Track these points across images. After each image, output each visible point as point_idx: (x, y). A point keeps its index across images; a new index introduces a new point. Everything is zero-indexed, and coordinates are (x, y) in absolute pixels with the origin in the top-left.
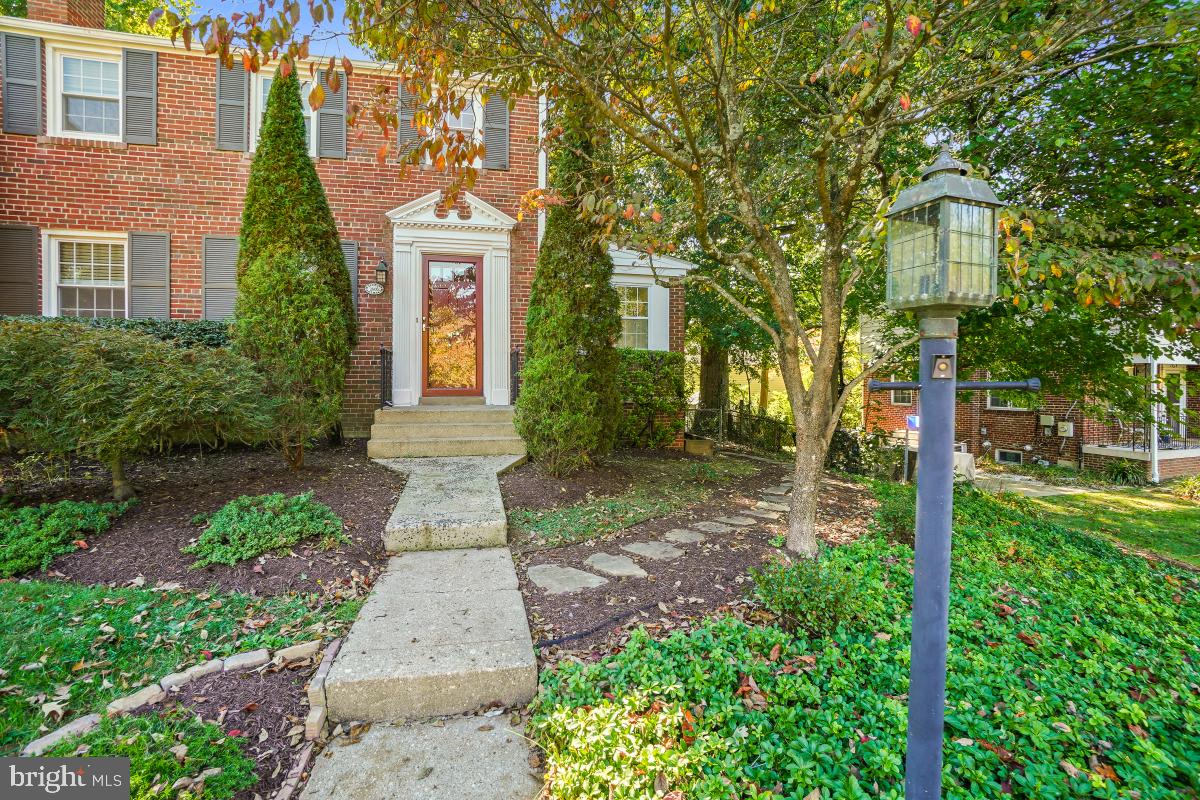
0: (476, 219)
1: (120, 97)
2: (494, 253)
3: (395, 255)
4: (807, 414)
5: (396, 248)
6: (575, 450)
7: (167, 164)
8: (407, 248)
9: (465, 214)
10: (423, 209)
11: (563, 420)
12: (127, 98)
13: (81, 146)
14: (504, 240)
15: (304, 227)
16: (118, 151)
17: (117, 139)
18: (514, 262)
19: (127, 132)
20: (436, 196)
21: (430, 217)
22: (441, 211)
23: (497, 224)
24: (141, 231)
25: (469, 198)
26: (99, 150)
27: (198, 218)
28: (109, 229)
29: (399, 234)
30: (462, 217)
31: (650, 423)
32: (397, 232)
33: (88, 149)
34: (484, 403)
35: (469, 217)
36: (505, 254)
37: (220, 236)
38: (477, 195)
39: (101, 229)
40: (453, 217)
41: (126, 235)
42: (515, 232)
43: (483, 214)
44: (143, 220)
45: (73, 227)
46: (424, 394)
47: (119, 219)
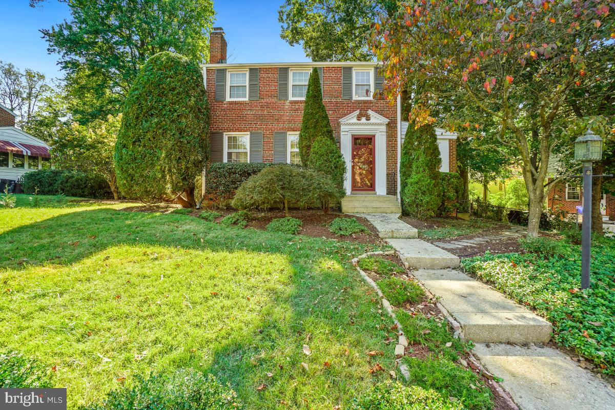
0: (373, 120)
1: (247, 84)
2: (380, 133)
3: (341, 136)
4: (535, 193)
5: (342, 133)
6: (429, 210)
7: (262, 107)
8: (346, 133)
9: (368, 119)
10: (352, 118)
11: (426, 199)
12: (250, 85)
13: (236, 103)
14: (384, 128)
15: (325, 129)
16: (247, 104)
17: (247, 99)
18: (388, 137)
19: (250, 96)
20: (357, 112)
21: (355, 120)
22: (359, 118)
23: (381, 122)
24: (253, 132)
25: (370, 112)
26: (241, 104)
27: (272, 125)
28: (244, 131)
29: (343, 128)
30: (367, 120)
31: (443, 204)
32: (342, 127)
33: (238, 104)
34: (376, 194)
35: (369, 120)
36: (385, 134)
37: (280, 132)
38: (372, 110)
39: (242, 131)
40: (363, 120)
41: (249, 133)
42: (388, 125)
43: (376, 118)
44: (255, 127)
45: (233, 131)
46: (352, 190)
47: (247, 127)
